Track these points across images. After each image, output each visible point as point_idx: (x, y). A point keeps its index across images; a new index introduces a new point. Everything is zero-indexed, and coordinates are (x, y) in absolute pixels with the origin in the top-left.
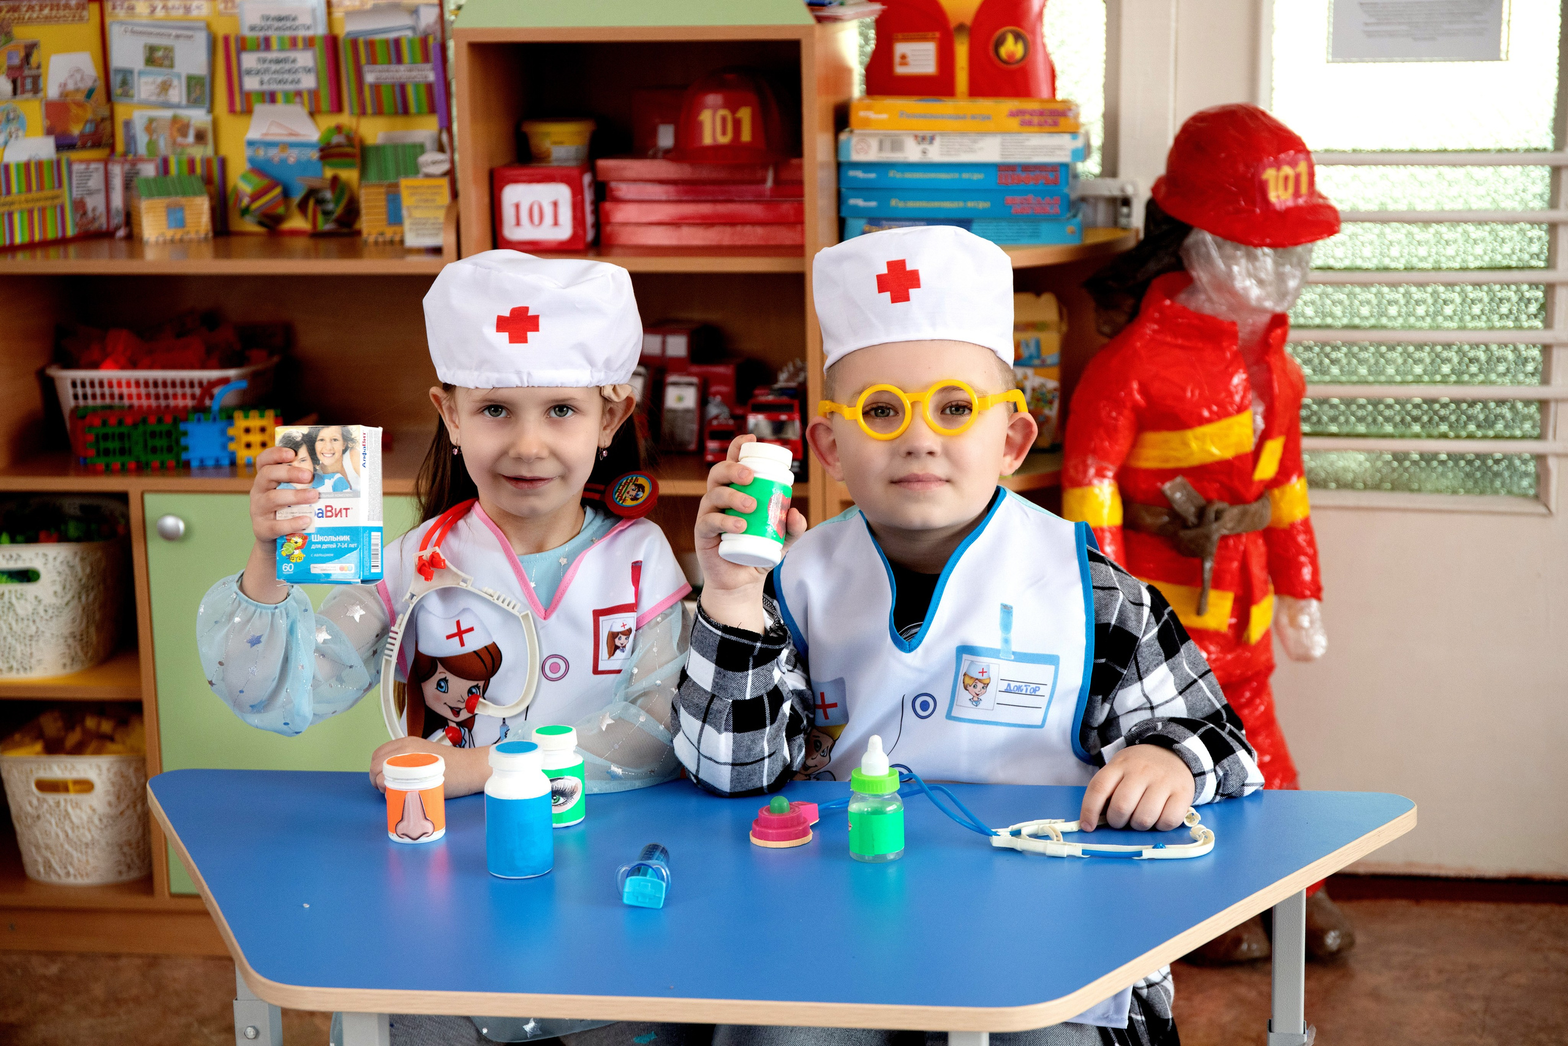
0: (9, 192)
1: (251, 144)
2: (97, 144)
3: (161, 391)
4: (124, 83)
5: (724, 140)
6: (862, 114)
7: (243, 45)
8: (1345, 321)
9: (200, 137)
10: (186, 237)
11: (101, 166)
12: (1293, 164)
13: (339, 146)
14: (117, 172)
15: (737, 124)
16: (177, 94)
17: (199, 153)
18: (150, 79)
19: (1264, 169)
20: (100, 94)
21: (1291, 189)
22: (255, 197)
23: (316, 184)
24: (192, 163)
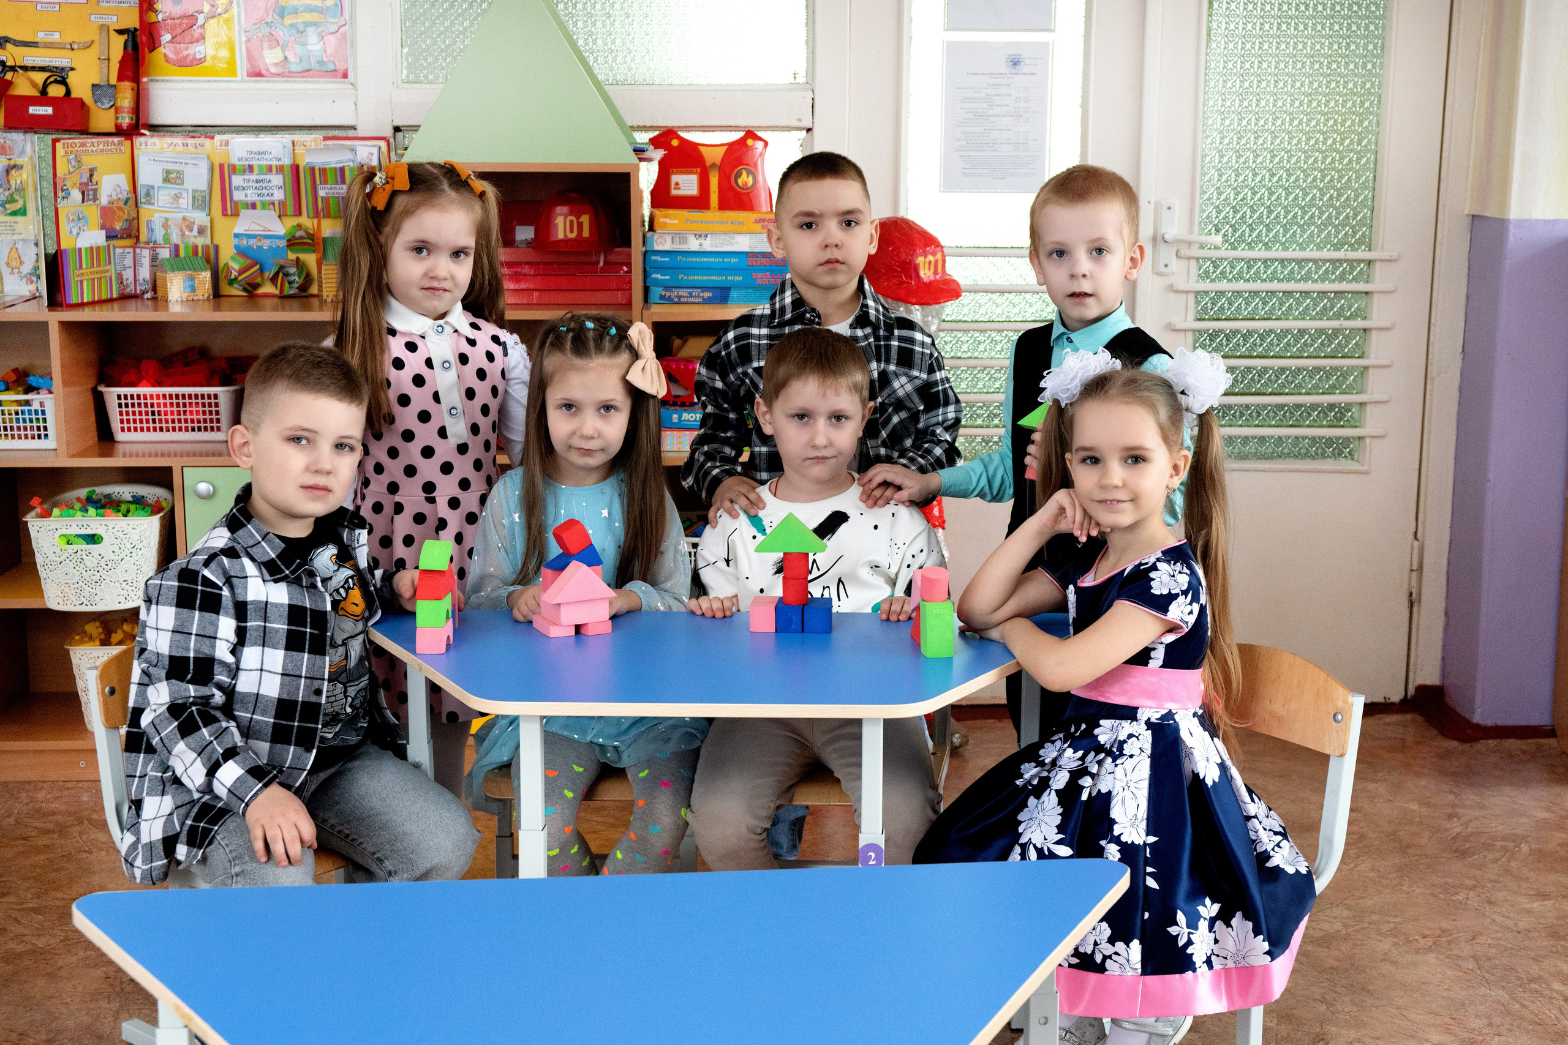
0: (81, 268)
1: (236, 236)
2: (129, 236)
3: (181, 401)
4: (148, 194)
5: (572, 236)
6: (661, 220)
7: (233, 169)
8: (952, 354)
9: (201, 231)
10: (195, 298)
11: (131, 250)
12: (934, 254)
13: (301, 237)
14: (145, 255)
15: (580, 225)
16: (185, 202)
17: (200, 241)
18: (166, 192)
19: (917, 257)
20: (132, 203)
21: (932, 270)
22: (241, 272)
23: (283, 262)
24: (195, 248)
